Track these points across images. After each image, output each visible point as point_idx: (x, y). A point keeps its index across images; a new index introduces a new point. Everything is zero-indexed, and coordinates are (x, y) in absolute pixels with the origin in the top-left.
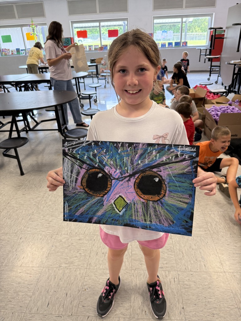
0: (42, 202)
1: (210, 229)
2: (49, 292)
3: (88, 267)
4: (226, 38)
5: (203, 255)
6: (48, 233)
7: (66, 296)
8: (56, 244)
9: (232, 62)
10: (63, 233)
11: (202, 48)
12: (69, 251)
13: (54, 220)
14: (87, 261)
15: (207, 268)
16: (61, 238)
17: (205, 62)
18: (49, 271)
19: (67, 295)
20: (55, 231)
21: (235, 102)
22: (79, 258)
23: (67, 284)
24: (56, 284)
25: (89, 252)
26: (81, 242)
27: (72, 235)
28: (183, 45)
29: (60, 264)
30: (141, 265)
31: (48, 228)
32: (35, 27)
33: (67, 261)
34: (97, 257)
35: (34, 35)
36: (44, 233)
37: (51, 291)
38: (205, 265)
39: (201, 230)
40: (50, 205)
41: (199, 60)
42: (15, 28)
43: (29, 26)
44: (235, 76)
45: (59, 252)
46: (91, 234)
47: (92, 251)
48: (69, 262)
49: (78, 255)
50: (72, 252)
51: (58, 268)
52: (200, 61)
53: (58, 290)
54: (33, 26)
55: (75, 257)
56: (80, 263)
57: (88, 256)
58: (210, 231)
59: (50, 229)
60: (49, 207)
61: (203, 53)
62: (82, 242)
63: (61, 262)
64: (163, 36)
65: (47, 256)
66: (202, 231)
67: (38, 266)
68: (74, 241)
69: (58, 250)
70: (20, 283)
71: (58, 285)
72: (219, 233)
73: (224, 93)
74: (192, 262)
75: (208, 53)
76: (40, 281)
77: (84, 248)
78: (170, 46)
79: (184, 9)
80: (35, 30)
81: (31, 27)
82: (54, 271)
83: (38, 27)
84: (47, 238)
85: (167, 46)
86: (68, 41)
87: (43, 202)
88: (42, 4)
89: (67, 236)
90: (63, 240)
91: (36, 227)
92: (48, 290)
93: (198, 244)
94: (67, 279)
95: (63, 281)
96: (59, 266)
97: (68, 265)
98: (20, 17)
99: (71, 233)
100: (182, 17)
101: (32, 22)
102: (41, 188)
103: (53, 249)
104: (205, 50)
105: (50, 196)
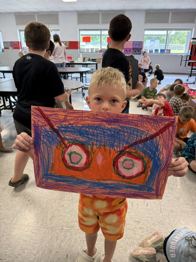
2: (51, 252)
7: (66, 258)
11: (183, 55)
17: (185, 66)
18: (52, 232)
19: (67, 256)
23: (68, 246)
24: (58, 245)
28: (167, 52)
29: (62, 227)
30: (134, 235)
33: (68, 225)
37: (53, 251)
45: (62, 216)
51: (60, 231)
52: (181, 65)
53: (59, 251)
61: (184, 59)
63: (63, 225)
64: (151, 44)
69: (61, 213)
70: (26, 241)
71: (60, 247)
76: (44, 241)
78: (156, 52)
79: (169, 24)
82: (57, 233)
83: (53, 32)
85: (154, 52)
89: (69, 202)
90: (66, 206)
92: (51, 250)
93: (186, 219)
94: (68, 241)
95: (65, 243)
96: (61, 228)
100: (167, 30)
103: (56, 213)
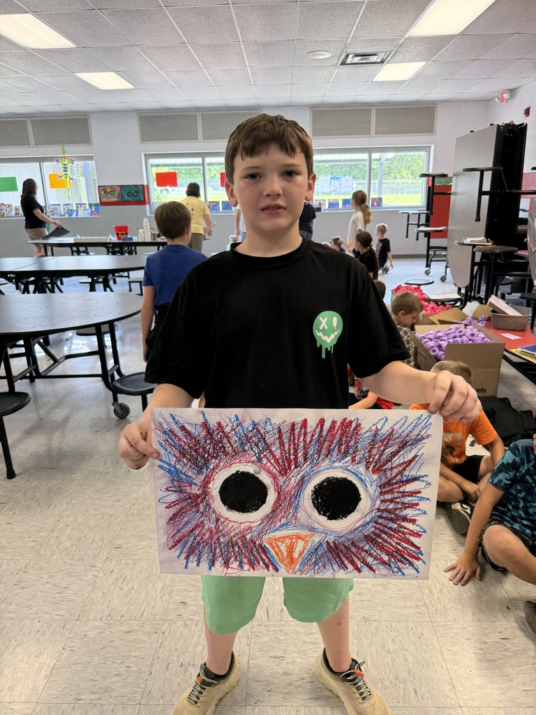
0: (50, 540)
1: (427, 602)
3: (144, 702)
4: (455, 194)
5: (411, 667)
6: (57, 617)
8: (73, 644)
9: (468, 241)
10: (92, 615)
11: (410, 212)
12: (101, 662)
13: (75, 583)
14: (143, 686)
15: (420, 698)
16: (85, 629)
17: (417, 239)
20: (72, 613)
21: (480, 319)
22: (124, 677)
25: (149, 663)
26: (132, 637)
27: (111, 622)
28: (373, 205)
29: (78, 694)
30: (269, 693)
31: (58, 604)
32: (69, 163)
33: (94, 686)
34: (167, 674)
35: (66, 177)
36: (47, 616)
38: (415, 691)
39: (408, 604)
40: (67, 548)
41: (405, 235)
42: (28, 164)
43: (58, 161)
44: (476, 268)
45: (79, 663)
46: (158, 617)
47: (157, 661)
48: (100, 688)
49: (122, 670)
50: (109, 663)
51: (73, 705)
52: (407, 237)
54: (64, 161)
55: (116, 675)
56: (125, 691)
57: (145, 673)
58: (427, 607)
59: (62, 606)
60: (64, 554)
61: (414, 221)
62: (136, 637)
63: (81, 688)
64: (332, 187)
65: (49, 674)
66: (410, 607)
67: (23, 699)
68: (116, 635)
69: (77, 657)
72: (448, 610)
73: (456, 300)
74: (387, 683)
75: (423, 220)
77: (137, 654)
78: (347, 206)
79: (372, 137)
80: (69, 168)
81: (60, 163)
83: (75, 162)
84: (52, 629)
85: (341, 206)
86: (136, 192)
87: (52, 542)
88: (87, 119)
89: (100, 625)
90: (90, 635)
91: (31, 602)
93: (400, 637)
96: (76, 699)
97: (98, 696)
98: (38, 143)
99: (110, 616)
100: (369, 151)
101: (64, 152)
102: (50, 509)
103: (64, 656)
104: (417, 215)
105: (70, 527)
